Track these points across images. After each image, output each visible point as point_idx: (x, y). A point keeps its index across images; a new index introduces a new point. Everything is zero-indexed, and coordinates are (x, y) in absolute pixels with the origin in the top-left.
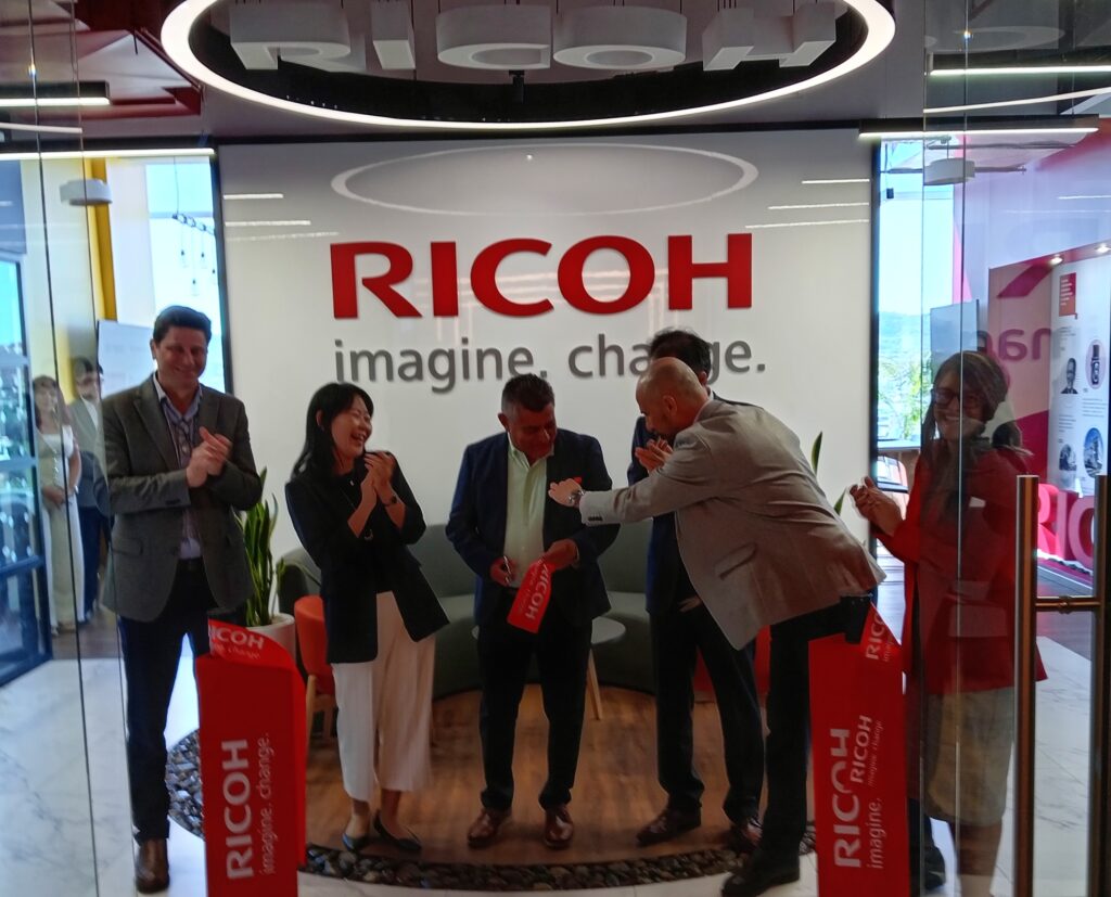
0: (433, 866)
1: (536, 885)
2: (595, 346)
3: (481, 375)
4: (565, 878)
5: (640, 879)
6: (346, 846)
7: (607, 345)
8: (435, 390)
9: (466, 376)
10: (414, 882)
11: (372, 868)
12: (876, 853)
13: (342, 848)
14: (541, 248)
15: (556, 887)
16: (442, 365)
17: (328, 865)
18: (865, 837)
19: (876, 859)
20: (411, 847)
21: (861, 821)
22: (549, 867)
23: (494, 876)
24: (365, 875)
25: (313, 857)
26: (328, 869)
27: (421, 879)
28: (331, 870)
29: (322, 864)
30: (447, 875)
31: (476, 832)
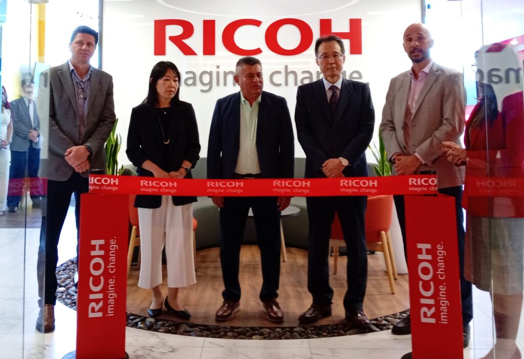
0: (197, 326)
1: (254, 337)
2: (283, 70)
3: (225, 84)
4: (269, 333)
5: (310, 335)
6: (149, 314)
7: (289, 71)
8: (202, 91)
9: (218, 84)
10: (187, 333)
11: (163, 325)
12: (444, 315)
13: (147, 316)
14: (257, 23)
15: (265, 338)
16: (206, 79)
17: (139, 323)
18: (437, 305)
19: (444, 318)
20: (185, 316)
21: (435, 296)
22: (261, 328)
23: (230, 331)
24: (160, 329)
25: (133, 320)
26: (140, 325)
27: (190, 332)
28: (142, 326)
29: (137, 323)
30: (205, 330)
31: (220, 313)
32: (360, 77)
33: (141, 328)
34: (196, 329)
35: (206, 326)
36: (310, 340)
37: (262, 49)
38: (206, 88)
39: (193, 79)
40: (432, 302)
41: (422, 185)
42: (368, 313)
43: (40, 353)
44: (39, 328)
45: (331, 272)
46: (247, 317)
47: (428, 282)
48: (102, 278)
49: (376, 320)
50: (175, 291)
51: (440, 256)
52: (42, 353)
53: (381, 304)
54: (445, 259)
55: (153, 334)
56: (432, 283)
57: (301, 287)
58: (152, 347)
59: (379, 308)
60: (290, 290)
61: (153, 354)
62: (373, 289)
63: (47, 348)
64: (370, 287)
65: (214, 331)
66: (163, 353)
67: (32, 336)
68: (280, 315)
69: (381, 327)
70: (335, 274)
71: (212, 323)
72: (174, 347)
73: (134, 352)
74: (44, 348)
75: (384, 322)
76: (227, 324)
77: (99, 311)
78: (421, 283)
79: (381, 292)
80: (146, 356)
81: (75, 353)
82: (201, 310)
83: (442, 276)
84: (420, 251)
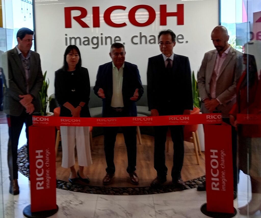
0: (93, 187)
1: (124, 193)
2: (139, 35)
3: (106, 44)
4: (132, 191)
5: (154, 192)
7: (142, 35)
8: (93, 48)
9: (102, 44)
10: (88, 192)
11: (76, 187)
12: (224, 186)
14: (124, 8)
15: (130, 194)
17: (63, 186)
18: (220, 182)
20: (87, 181)
21: (219, 177)
22: (127, 188)
23: (112, 190)
24: (74, 189)
27: (91, 191)
28: (64, 188)
31: (105, 180)
32: (183, 38)
33: (64, 189)
34: (93, 189)
35: (98, 187)
36: (153, 195)
37: (126, 23)
38: (95, 46)
39: (88, 41)
40: (217, 180)
41: (213, 119)
42: (183, 179)
43: (12, 206)
44: (11, 192)
45: (166, 151)
46: (121, 181)
47: (216, 169)
48: (42, 170)
49: (189, 182)
50: (82, 168)
51: (222, 156)
52: (13, 206)
53: (192, 171)
54: (225, 158)
55: (71, 193)
56: (218, 170)
57: (149, 161)
58: (71, 201)
59: (190, 174)
60: (143, 163)
61: (71, 205)
62: (188, 162)
63: (15, 203)
64: (186, 161)
65: (103, 191)
66: (76, 205)
67: (7, 196)
68: (137, 180)
69: (191, 186)
70: (167, 152)
71: (101, 185)
72: (83, 201)
73: (61, 204)
74: (14, 203)
75: (193, 183)
76: (110, 186)
77: (42, 186)
78: (212, 170)
79: (192, 163)
80: (67, 207)
81: (30, 207)
82: (96, 178)
83: (223, 166)
84: (212, 154)
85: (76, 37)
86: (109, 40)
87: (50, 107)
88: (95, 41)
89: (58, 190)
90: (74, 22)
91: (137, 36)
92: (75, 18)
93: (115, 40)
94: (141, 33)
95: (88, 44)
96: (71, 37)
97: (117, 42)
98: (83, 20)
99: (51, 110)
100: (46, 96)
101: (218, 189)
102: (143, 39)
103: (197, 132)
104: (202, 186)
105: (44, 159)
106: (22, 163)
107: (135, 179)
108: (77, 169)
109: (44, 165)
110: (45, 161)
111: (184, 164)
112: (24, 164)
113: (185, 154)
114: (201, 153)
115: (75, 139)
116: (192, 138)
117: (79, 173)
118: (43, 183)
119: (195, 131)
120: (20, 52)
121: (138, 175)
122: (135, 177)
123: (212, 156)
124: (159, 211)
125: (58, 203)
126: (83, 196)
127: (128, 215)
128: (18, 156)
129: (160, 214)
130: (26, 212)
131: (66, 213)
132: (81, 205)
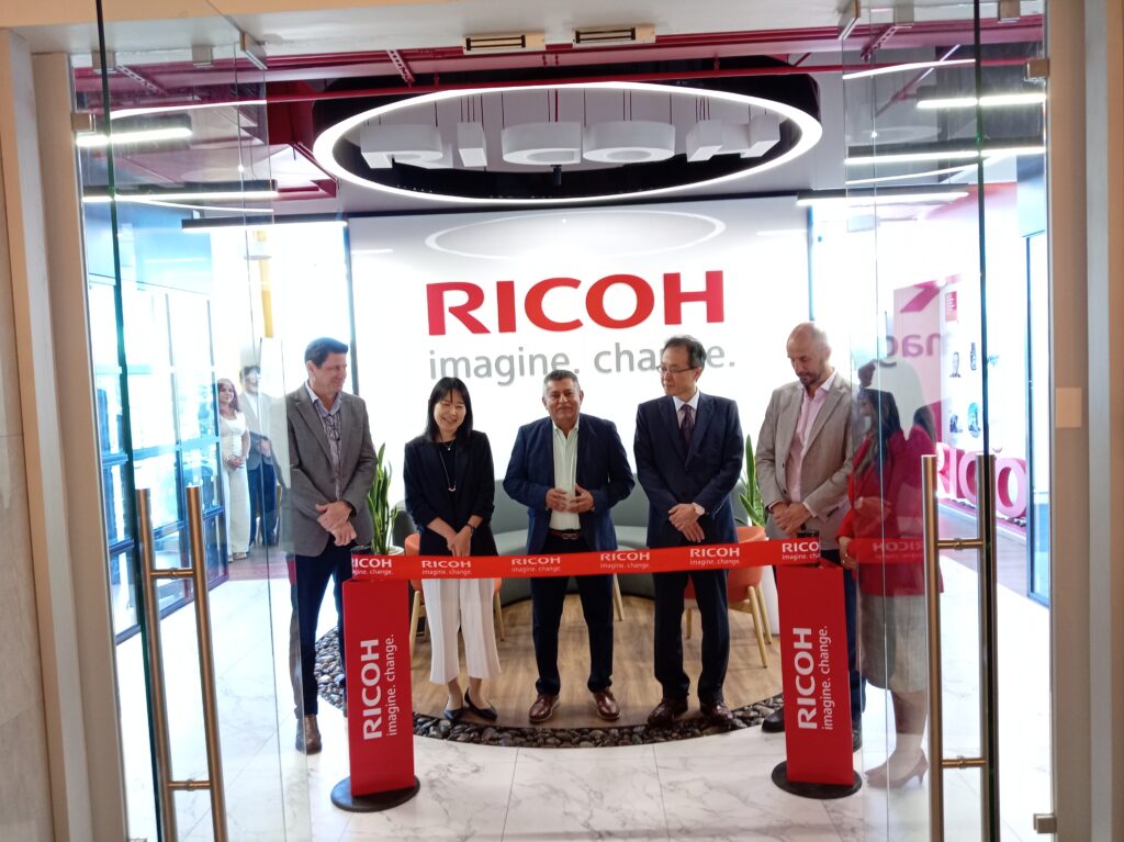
0: (506, 729)
1: (582, 744)
2: (613, 351)
3: (532, 372)
4: (602, 738)
5: (655, 738)
6: (445, 715)
7: (621, 350)
9: (522, 373)
10: (493, 741)
11: (463, 731)
12: (828, 718)
14: (574, 283)
15: (596, 745)
17: (432, 728)
18: (820, 706)
19: (828, 722)
20: (489, 715)
21: (817, 695)
22: (591, 730)
23: (551, 736)
24: (458, 736)
25: (422, 724)
26: (432, 732)
27: (499, 739)
28: (435, 733)
29: (428, 728)
30: (517, 735)
31: (535, 713)
32: (722, 355)
33: (433, 736)
34: (506, 734)
35: (518, 729)
36: (656, 745)
37: (582, 320)
38: (507, 379)
39: (487, 367)
40: (812, 702)
41: (799, 552)
42: (729, 703)
43: (303, 782)
44: (299, 746)
45: (684, 636)
46: (573, 713)
47: (808, 677)
48: (378, 688)
49: (742, 709)
50: (477, 683)
51: (823, 645)
52: (306, 782)
53: (749, 684)
54: (830, 648)
55: (451, 746)
56: (812, 679)
57: (644, 661)
58: (450, 765)
59: (746, 692)
60: (628, 666)
61: (451, 777)
62: (739, 661)
63: (312, 773)
65: (529, 737)
66: (464, 775)
67: (292, 758)
68: (614, 710)
69: (748, 721)
70: (689, 637)
71: (526, 725)
72: (480, 765)
73: (427, 775)
74: (308, 775)
75: (752, 714)
76: (548, 726)
77: (377, 730)
78: (798, 678)
79: (749, 665)
80: (442, 779)
81: (349, 782)
82: (512, 706)
83: (825, 669)
84: (797, 638)
85: (457, 358)
86: (538, 363)
87: (395, 532)
88: (505, 366)
89: (417, 739)
90: (451, 321)
91: (609, 353)
92: (452, 310)
93: (554, 363)
94: (617, 345)
95: (489, 374)
96: (446, 358)
97: (560, 368)
98: (473, 313)
99: (399, 541)
100: (385, 504)
101: (814, 726)
102: (625, 360)
103: (760, 586)
104: (774, 720)
105: (381, 663)
106: (328, 674)
107: (608, 708)
108: (464, 688)
109: (383, 677)
110: (383, 668)
111: (729, 667)
112: (333, 677)
113: (731, 642)
114: (771, 639)
115: (460, 611)
116: (747, 601)
117: (470, 694)
118: (379, 721)
119: (755, 585)
120: (314, 397)
121: (615, 696)
122: (608, 701)
123: (797, 645)
124: (670, 784)
125: (419, 772)
126: (480, 754)
127: (592, 795)
128: (318, 658)
129: (671, 790)
130: (338, 795)
131: (438, 796)
132: (476, 775)
